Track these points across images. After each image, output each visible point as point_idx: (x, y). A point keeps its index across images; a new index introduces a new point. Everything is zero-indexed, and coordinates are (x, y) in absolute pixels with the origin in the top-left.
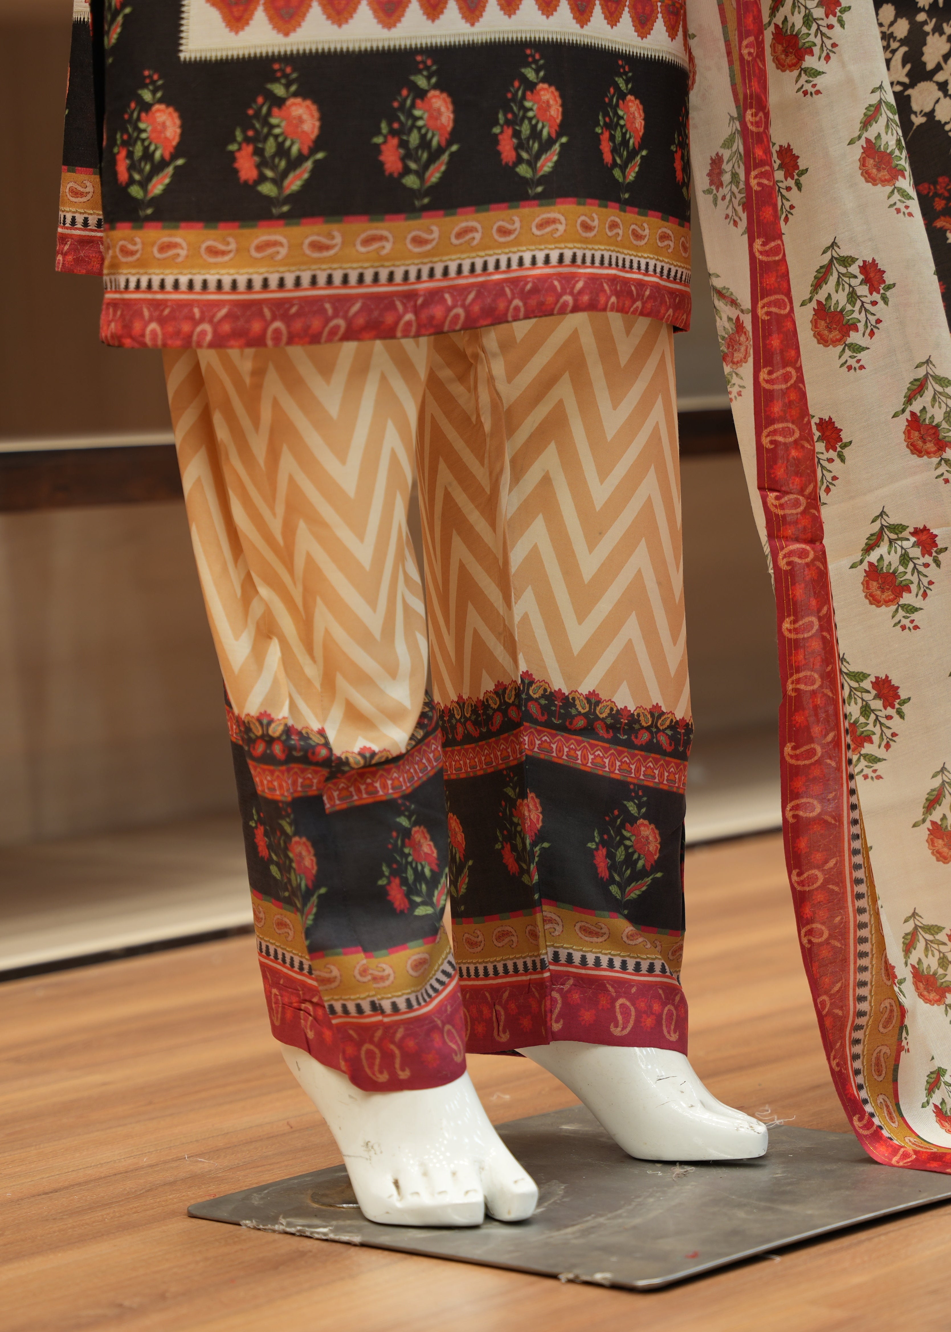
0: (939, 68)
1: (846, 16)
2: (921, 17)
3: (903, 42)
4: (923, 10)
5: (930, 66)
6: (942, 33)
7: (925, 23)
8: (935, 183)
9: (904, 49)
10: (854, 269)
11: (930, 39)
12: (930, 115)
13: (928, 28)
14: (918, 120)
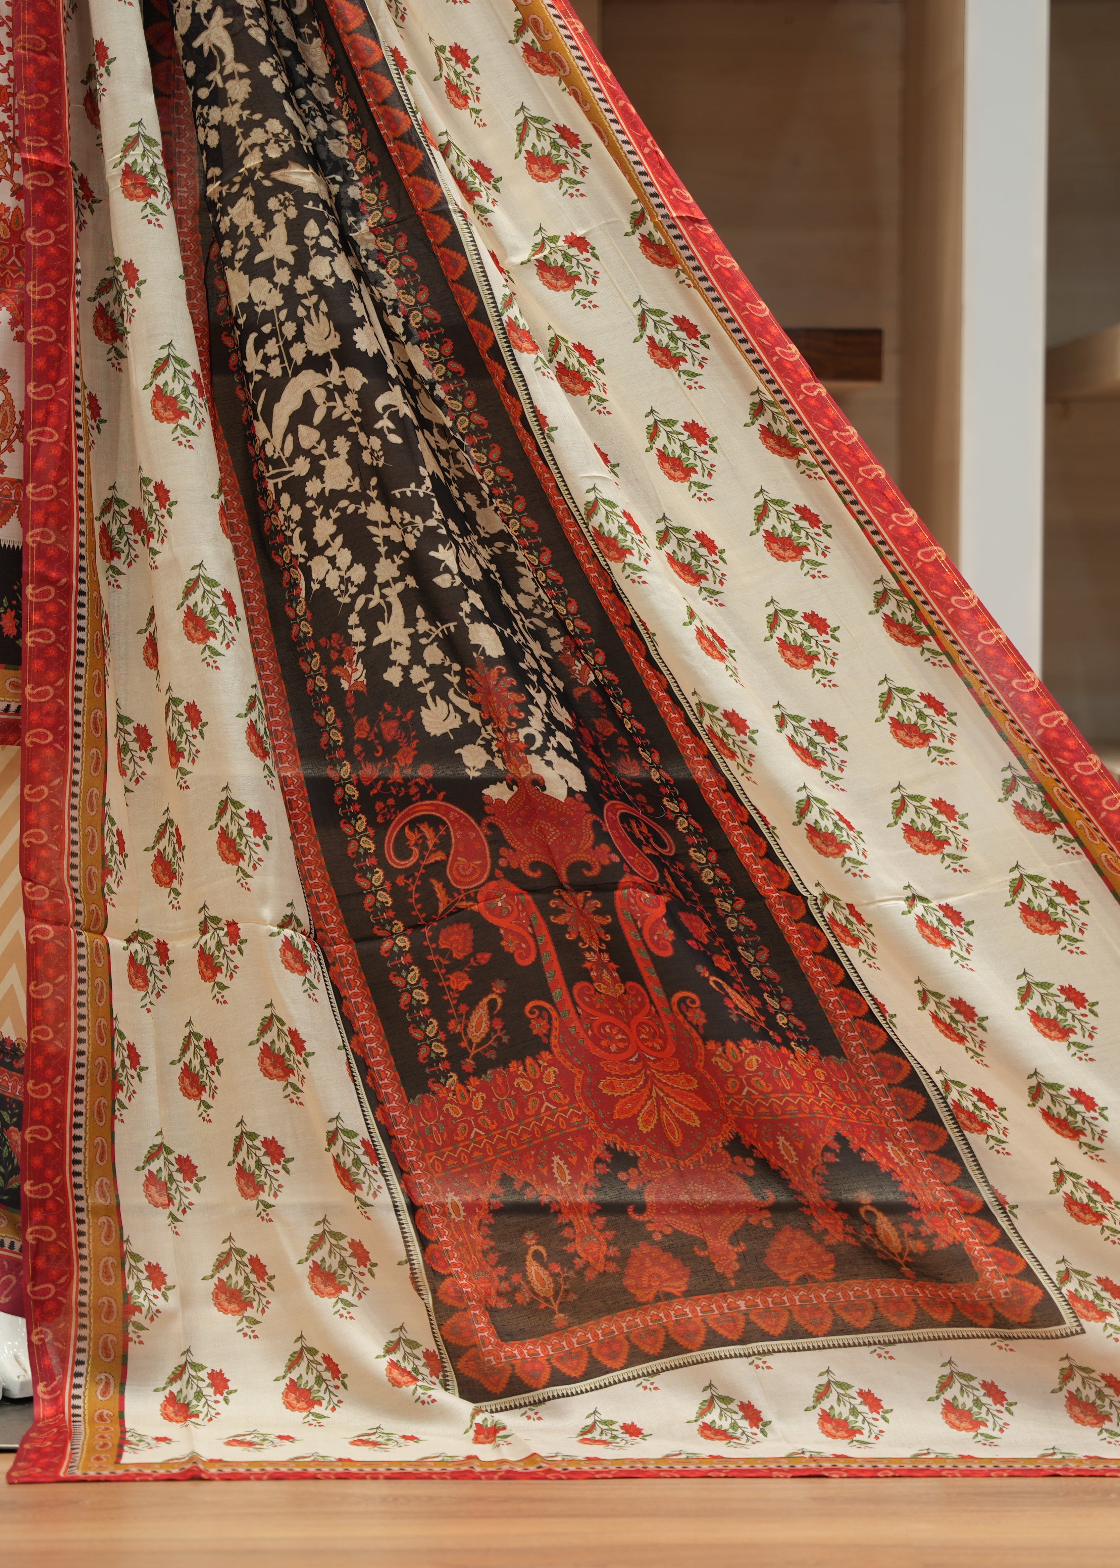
0: (327, 545)
1: (173, 509)
2: (310, 504)
3: (298, 524)
4: (312, 498)
5: (321, 543)
6: (329, 517)
7: (314, 509)
8: (330, 638)
9: (299, 529)
10: (181, 708)
11: (318, 521)
12: (322, 582)
13: (317, 513)
14: (315, 587)
